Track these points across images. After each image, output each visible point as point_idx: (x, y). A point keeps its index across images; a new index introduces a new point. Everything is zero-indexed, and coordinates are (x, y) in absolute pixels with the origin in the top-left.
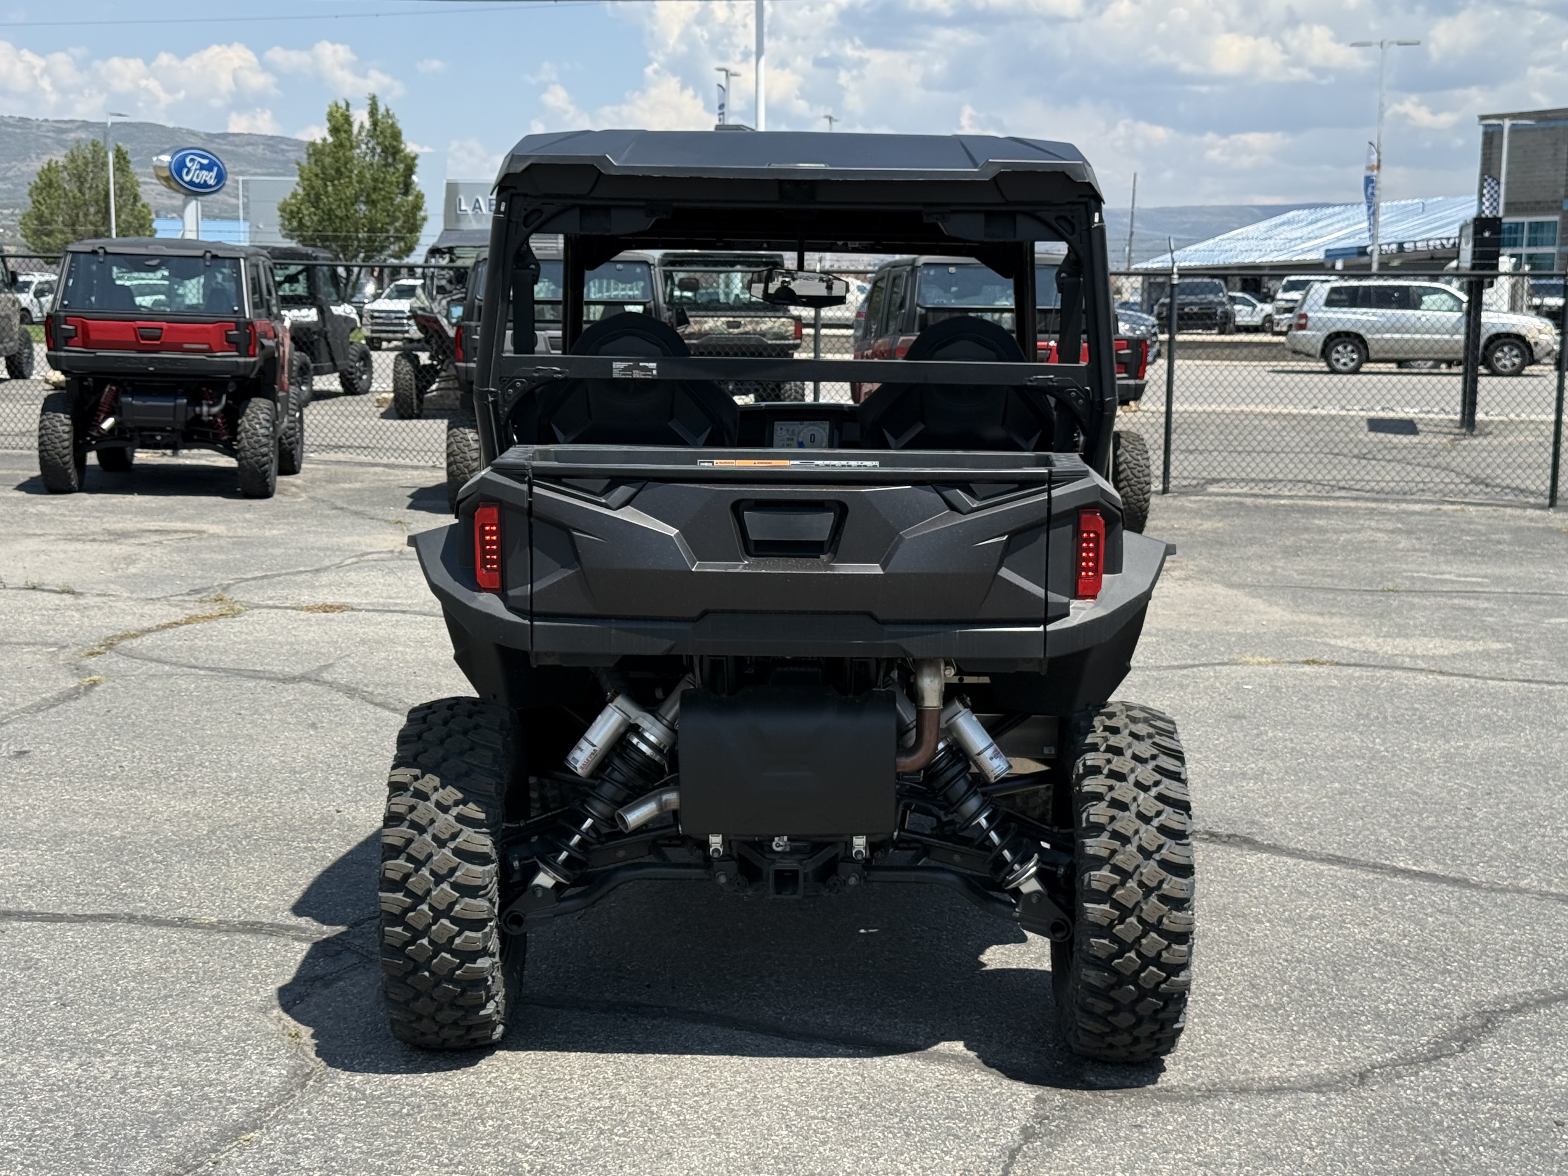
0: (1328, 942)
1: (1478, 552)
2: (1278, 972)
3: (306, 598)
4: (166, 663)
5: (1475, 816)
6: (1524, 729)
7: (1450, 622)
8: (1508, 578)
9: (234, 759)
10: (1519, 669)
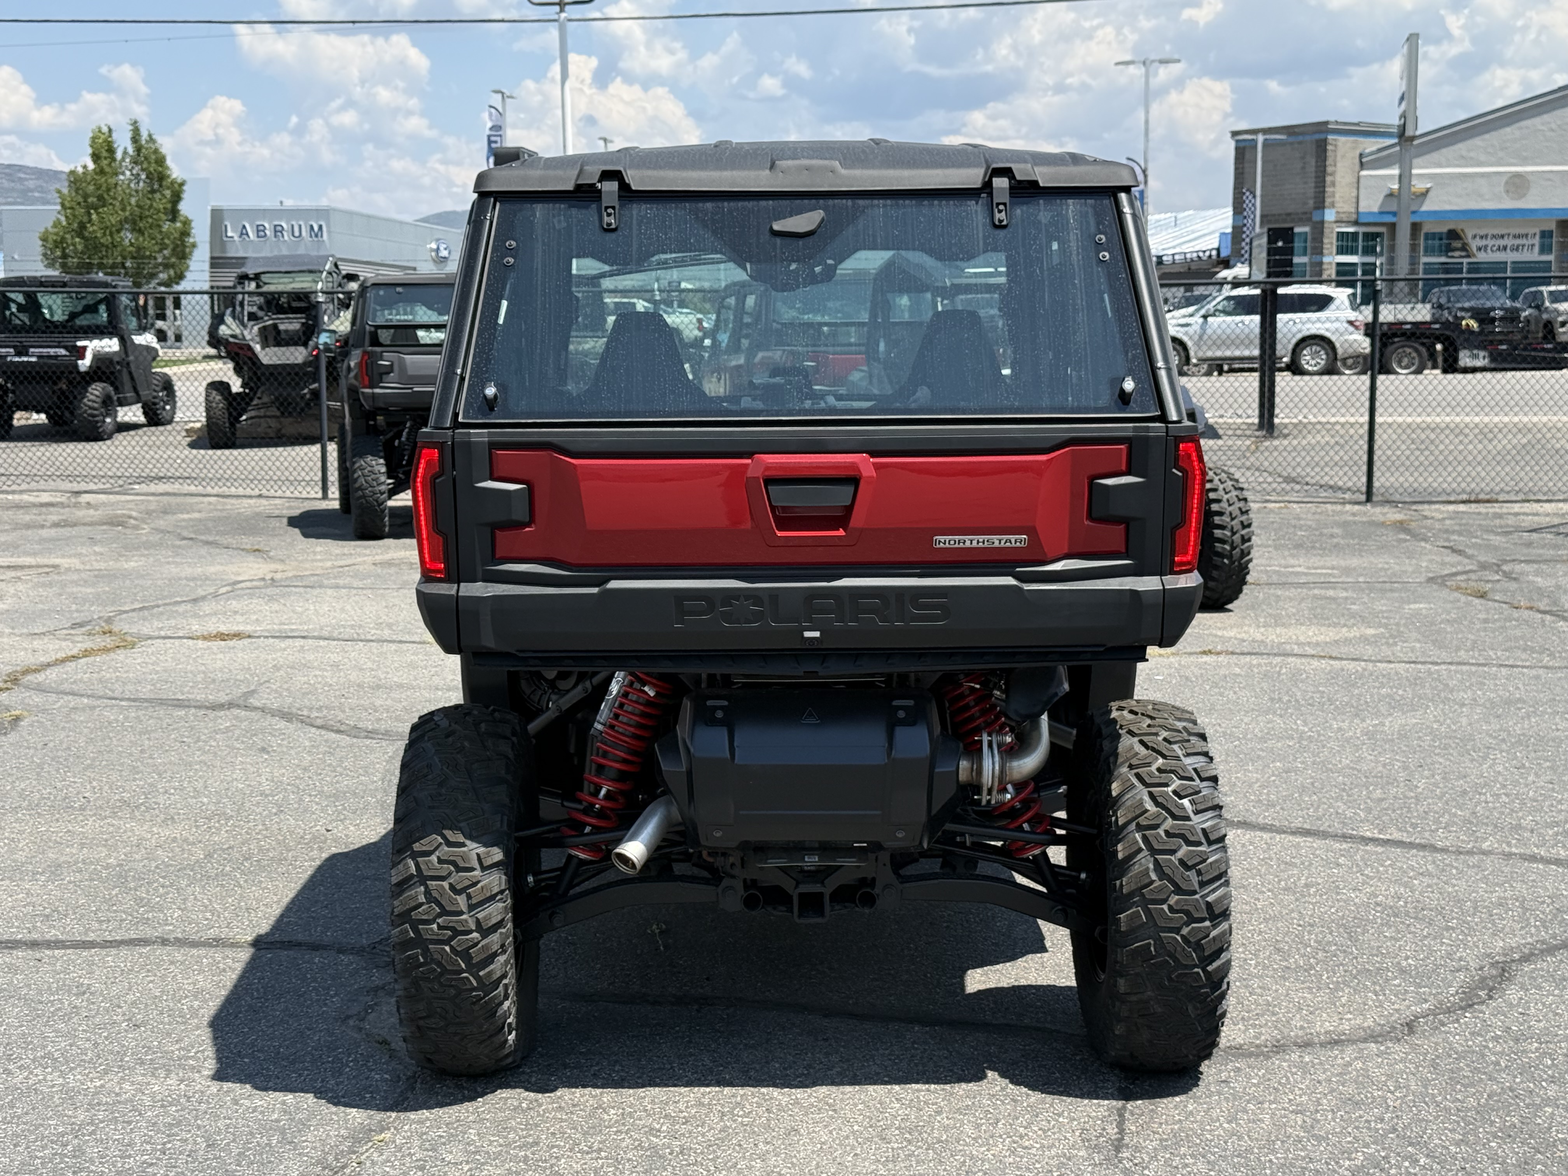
0: (1331, 907)
1: (1317, 545)
2: (1296, 936)
3: (196, 627)
4: (82, 696)
5: (1417, 787)
6: (1428, 707)
7: (1319, 610)
8: (1355, 569)
9: (199, 785)
10: (1401, 651)
